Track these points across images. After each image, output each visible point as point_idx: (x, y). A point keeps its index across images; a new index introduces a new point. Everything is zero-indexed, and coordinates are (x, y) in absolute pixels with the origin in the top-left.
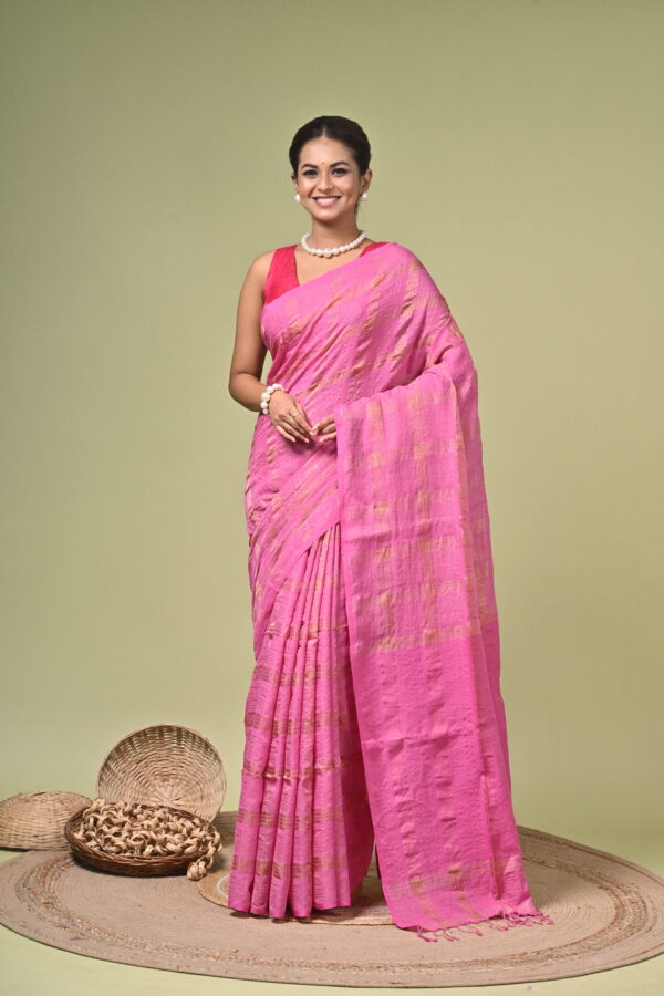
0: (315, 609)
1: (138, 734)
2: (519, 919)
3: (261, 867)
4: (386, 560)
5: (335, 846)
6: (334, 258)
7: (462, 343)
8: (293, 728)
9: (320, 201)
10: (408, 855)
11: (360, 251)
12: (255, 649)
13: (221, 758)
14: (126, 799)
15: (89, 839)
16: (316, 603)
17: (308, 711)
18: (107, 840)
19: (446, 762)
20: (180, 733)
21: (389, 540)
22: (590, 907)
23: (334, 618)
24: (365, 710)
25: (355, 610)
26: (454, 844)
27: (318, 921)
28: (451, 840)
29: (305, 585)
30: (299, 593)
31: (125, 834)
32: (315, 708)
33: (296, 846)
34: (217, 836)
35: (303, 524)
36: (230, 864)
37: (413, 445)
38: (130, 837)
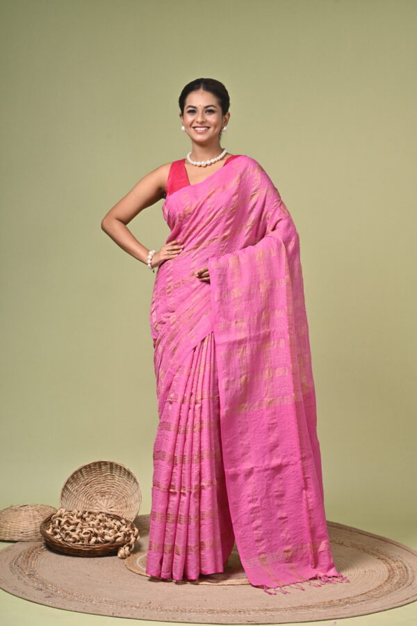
0: (200, 385)
1: (85, 467)
2: (328, 579)
3: (168, 549)
4: (244, 356)
5: (214, 533)
6: (208, 167)
7: (289, 217)
8: (187, 460)
9: (197, 129)
10: (258, 541)
11: (224, 162)
12: (159, 411)
13: (138, 481)
14: (78, 509)
15: (56, 534)
16: (200, 380)
17: (196, 449)
18: (67, 534)
19: (281, 482)
20: (112, 466)
21: (246, 343)
22: (372, 571)
23: (211, 391)
24: (228, 450)
25: (224, 387)
26: (287, 533)
27: (203, 583)
28: (285, 531)
29: (193, 370)
30: (189, 375)
31: (78, 530)
32: (200, 447)
33: (189, 535)
34: (137, 530)
35: (192, 332)
37: (259, 283)
38: (82, 532)
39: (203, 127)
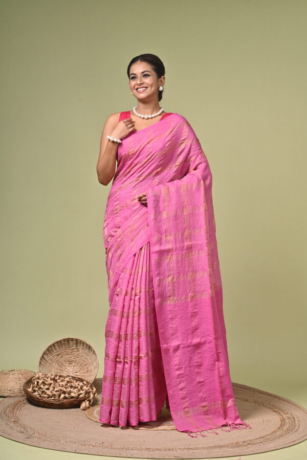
0: (138, 282)
1: (57, 342)
2: (236, 426)
3: (115, 403)
4: (171, 261)
5: (149, 391)
6: (149, 120)
7: (206, 161)
8: (129, 337)
9: (138, 90)
10: (183, 398)
11: (161, 117)
12: (109, 301)
13: (96, 353)
14: (52, 373)
15: (35, 391)
16: (139, 279)
17: (136, 329)
18: (43, 392)
19: (200, 355)
20: (77, 342)
21: (173, 251)
22: (269, 420)
23: (147, 286)
24: (162, 331)
25: (157, 284)
26: (203, 394)
27: (141, 428)
28: (202, 392)
29: (133, 271)
30: (131, 275)
31: (51, 389)
32: (139, 328)
33: (131, 393)
34: (95, 389)
35: (133, 242)
36: (100, 402)
37: (183, 207)
38: (54, 390)
39: (142, 88)
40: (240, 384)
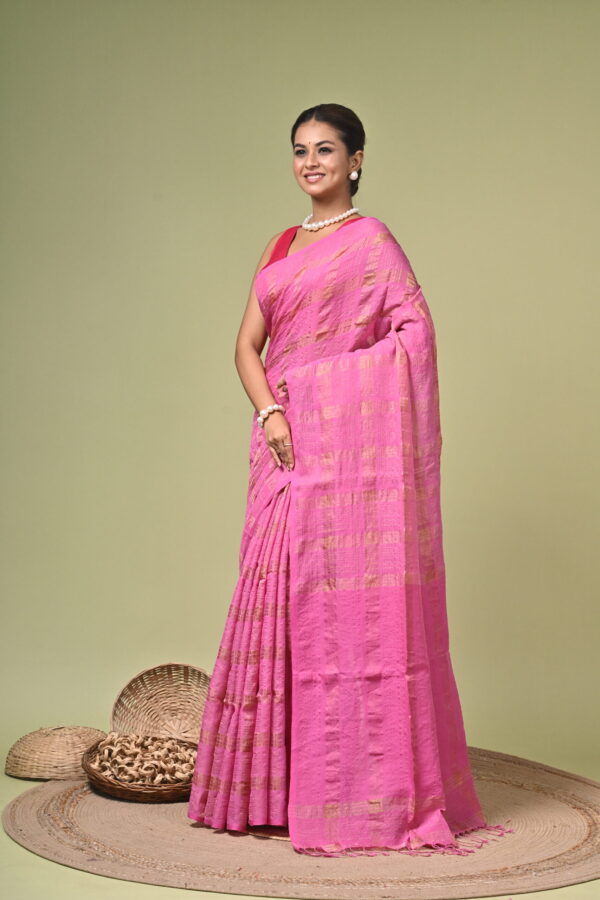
1: (148, 673)
3: (213, 783)
5: (269, 768)
9: (310, 178)
10: (330, 782)
11: (338, 226)
14: (138, 733)
15: (104, 769)
17: (252, 644)
18: (121, 770)
19: (380, 700)
20: (187, 672)
21: (333, 488)
22: (565, 826)
31: (137, 764)
32: (261, 642)
37: (361, 402)
38: (142, 766)
39: (316, 174)
40: (507, 755)
